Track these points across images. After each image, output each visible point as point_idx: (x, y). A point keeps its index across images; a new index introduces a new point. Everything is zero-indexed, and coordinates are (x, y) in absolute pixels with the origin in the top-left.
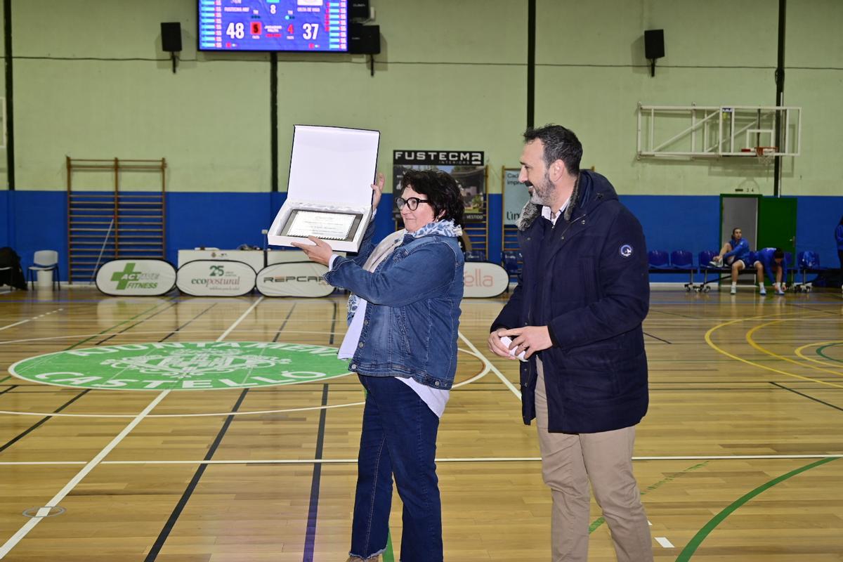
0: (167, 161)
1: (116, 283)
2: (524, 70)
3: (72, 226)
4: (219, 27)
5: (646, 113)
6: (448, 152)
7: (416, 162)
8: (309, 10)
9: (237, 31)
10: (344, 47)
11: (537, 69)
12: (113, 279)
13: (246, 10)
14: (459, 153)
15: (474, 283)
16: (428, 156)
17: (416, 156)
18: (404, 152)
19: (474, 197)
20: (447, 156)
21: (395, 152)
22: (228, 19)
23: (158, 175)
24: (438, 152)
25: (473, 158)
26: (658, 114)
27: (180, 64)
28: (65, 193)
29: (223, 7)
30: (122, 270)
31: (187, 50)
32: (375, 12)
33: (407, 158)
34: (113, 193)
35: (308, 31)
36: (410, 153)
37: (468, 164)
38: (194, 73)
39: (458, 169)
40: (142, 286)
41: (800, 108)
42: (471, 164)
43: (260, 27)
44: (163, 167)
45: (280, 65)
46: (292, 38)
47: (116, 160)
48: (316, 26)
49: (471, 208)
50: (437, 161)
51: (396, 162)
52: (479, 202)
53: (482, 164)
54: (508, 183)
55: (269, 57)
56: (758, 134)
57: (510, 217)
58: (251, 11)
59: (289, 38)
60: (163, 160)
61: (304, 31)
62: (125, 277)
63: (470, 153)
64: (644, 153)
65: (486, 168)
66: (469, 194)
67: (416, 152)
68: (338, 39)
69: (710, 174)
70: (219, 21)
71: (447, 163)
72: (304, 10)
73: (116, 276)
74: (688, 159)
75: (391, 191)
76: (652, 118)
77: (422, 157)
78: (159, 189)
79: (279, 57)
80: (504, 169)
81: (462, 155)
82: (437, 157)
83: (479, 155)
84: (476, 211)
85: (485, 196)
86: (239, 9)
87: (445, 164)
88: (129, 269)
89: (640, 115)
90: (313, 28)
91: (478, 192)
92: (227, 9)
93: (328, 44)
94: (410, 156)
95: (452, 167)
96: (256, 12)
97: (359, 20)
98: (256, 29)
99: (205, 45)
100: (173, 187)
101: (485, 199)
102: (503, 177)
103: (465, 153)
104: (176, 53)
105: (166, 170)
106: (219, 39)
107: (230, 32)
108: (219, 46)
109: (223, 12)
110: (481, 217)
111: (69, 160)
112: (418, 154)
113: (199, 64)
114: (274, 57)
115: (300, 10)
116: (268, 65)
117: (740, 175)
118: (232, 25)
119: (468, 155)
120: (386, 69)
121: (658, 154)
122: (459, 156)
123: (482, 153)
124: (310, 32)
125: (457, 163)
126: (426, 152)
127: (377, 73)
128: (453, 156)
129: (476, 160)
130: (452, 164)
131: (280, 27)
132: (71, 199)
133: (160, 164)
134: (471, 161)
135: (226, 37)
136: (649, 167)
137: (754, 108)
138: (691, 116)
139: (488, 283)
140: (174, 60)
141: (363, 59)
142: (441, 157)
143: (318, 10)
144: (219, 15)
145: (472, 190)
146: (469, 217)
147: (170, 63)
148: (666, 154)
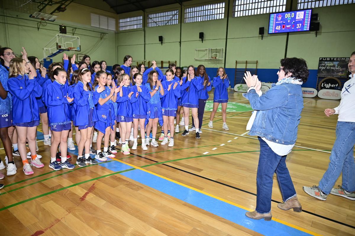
0: (258, 61)
1: (238, 89)
3: (236, 76)
4: (274, 27)
6: (337, 58)
7: (326, 61)
8: (299, 20)
9: (278, 28)
10: (308, 29)
12: (237, 88)
13: (282, 22)
14: (341, 58)
15: (332, 95)
17: (326, 59)
18: (323, 58)
19: (344, 71)
20: (337, 59)
21: (320, 58)
22: (277, 25)
24: (334, 58)
25: (346, 60)
27: (264, 37)
28: (235, 69)
29: (275, 22)
30: (239, 86)
31: (266, 34)
32: (319, 19)
33: (323, 60)
34: (245, 69)
35: (298, 26)
36: (325, 58)
38: (267, 39)
39: (340, 63)
40: (243, 90)
42: (345, 61)
43: (285, 26)
44: (257, 62)
45: (290, 36)
46: (293, 28)
47: (247, 61)
48: (301, 24)
49: (343, 74)
50: (333, 61)
51: (320, 61)
55: (287, 34)
58: (283, 22)
60: (257, 61)
61: (297, 26)
62: (240, 88)
63: (345, 58)
66: (343, 70)
67: (327, 58)
68: (307, 27)
70: (274, 26)
71: (337, 61)
72: (298, 20)
73: (238, 87)
75: (317, 69)
78: (256, 68)
79: (290, 34)
81: (342, 58)
82: (333, 59)
83: (348, 58)
84: (345, 75)
86: (280, 22)
87: (336, 61)
88: (241, 86)
90: (300, 25)
91: (346, 69)
92: (276, 22)
93: (303, 29)
95: (338, 62)
96: (284, 22)
97: (314, 21)
98: (284, 27)
99: (270, 32)
100: (259, 67)
103: (343, 58)
104: (263, 35)
105: (258, 64)
106: (274, 30)
107: (277, 28)
108: (274, 32)
109: (275, 23)
110: (346, 77)
111: (236, 61)
112: (327, 59)
113: (268, 37)
114: (288, 34)
115: (296, 20)
116: (286, 36)
118: (277, 26)
119: (344, 58)
120: (321, 35)
122: (341, 59)
124: (299, 26)
125: (340, 61)
126: (330, 58)
127: (318, 36)
130: (338, 61)
131: (290, 26)
132: (236, 70)
135: (275, 30)
139: (336, 96)
140: (262, 37)
141: (314, 32)
142: (335, 59)
143: (301, 20)
144: (274, 24)
145: (344, 69)
146: (342, 77)
147: (261, 37)
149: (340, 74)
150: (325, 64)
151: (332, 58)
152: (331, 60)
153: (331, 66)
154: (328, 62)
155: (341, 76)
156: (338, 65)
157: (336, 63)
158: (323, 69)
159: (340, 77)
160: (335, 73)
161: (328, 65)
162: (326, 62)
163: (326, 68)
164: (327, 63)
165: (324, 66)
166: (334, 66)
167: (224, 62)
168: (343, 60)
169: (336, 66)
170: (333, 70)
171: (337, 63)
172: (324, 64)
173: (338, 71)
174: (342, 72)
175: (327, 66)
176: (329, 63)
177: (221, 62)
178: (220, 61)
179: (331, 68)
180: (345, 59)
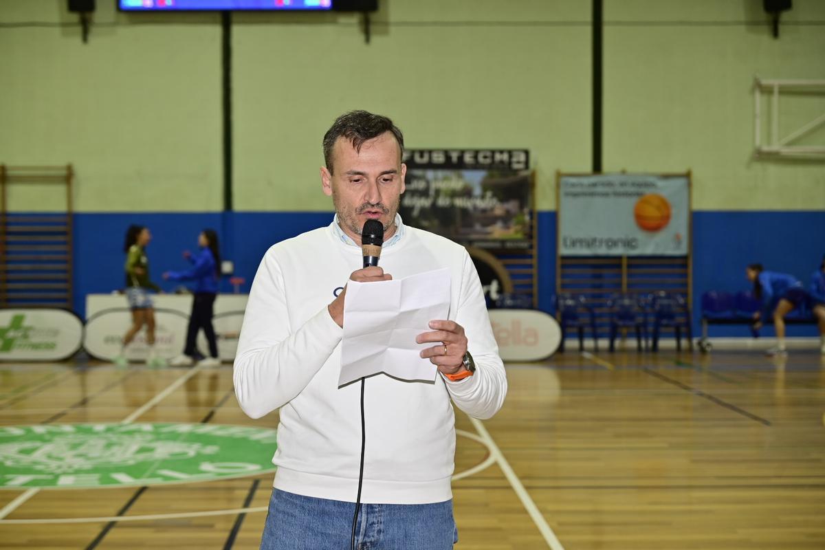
0: (75, 169)
2: (588, 31)
5: (767, 91)
7: (431, 166)
10: (327, 2)
11: (606, 29)
14: (493, 152)
15: (510, 340)
16: (448, 157)
17: (430, 157)
18: (413, 151)
19: (515, 215)
20: (476, 157)
23: (61, 189)
24: (462, 152)
25: (514, 160)
26: (785, 91)
27: (93, 30)
30: (8, 324)
31: (103, 10)
33: (417, 159)
36: (422, 153)
37: (506, 168)
38: (114, 43)
39: (491, 176)
42: (510, 168)
44: (68, 177)
45: (237, 31)
47: (3, 168)
49: (512, 231)
50: (461, 165)
52: (523, 223)
53: (527, 168)
54: (567, 194)
55: (218, 17)
57: (568, 243)
60: (68, 167)
62: (10, 334)
63: (510, 153)
64: (765, 148)
65: (533, 175)
66: (508, 212)
67: (430, 152)
71: (476, 166)
76: (775, 98)
77: (439, 158)
78: (63, 209)
79: (235, 17)
80: (559, 175)
81: (497, 155)
82: (461, 158)
83: (523, 154)
84: (519, 236)
85: (531, 214)
87: (474, 169)
88: (16, 324)
89: (758, 95)
91: (522, 207)
94: (422, 156)
95: (484, 173)
99: (127, 3)
100: (87, 203)
101: (532, 218)
102: (558, 186)
103: (501, 152)
104: (87, 15)
105: (74, 182)
108: (149, 3)
110: (525, 245)
112: (434, 155)
113: (120, 30)
114: (226, 18)
116: (217, 30)
119: (506, 155)
120: (385, 33)
121: (786, 151)
122: (493, 157)
123: (527, 153)
125: (490, 167)
126: (445, 151)
127: (375, 39)
128: (485, 157)
129: (519, 162)
130: (483, 169)
133: (64, 172)
134: (510, 163)
136: (773, 170)
139: (531, 340)
140: (85, 26)
141: (350, 24)
142: (468, 158)
145: (512, 205)
146: (509, 245)
147: (79, 29)
148: (796, 151)
149: (497, 231)
150: (428, 182)
151: (454, 154)
152: (453, 163)
153: (454, 194)
154: (440, 174)
155: (503, 242)
156: (485, 187)
157: (474, 179)
158: (423, 211)
159: (497, 245)
160: (478, 227)
161: (443, 185)
162: (430, 174)
163: (434, 205)
164: (436, 179)
165: (424, 193)
166: (467, 193)
168: (502, 162)
169: (477, 191)
170: (464, 211)
171: (480, 179)
172: (420, 185)
173: (488, 219)
174: (506, 219)
175: (438, 192)
176: (445, 179)
179: (459, 202)
180: (511, 156)
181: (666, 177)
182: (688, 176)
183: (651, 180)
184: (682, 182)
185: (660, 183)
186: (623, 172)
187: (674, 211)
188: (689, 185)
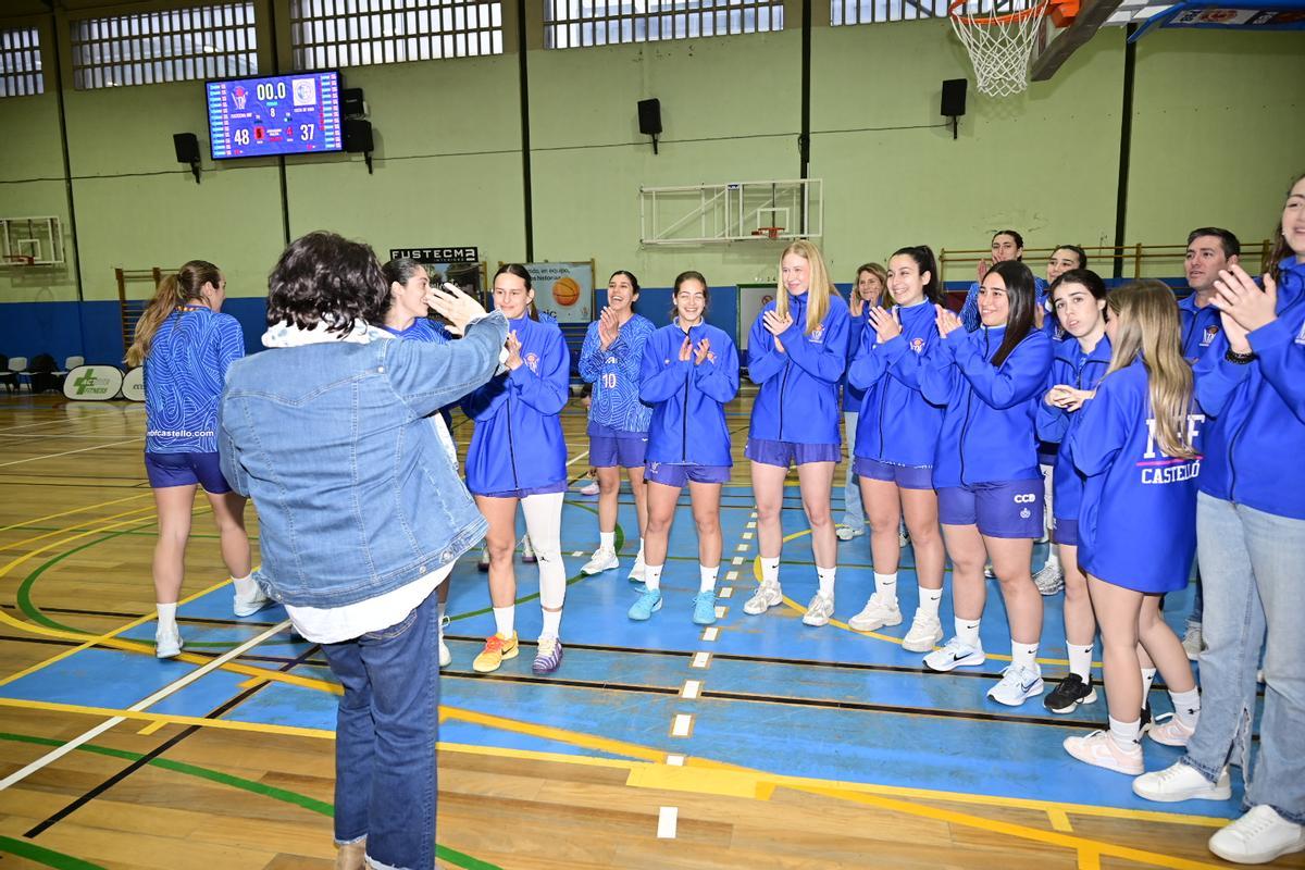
1: (77, 388)
2: (520, 155)
4: (227, 135)
5: (648, 196)
6: (442, 250)
8: (305, 110)
9: (243, 137)
10: (339, 146)
11: (532, 154)
12: (76, 384)
13: (249, 115)
14: (453, 249)
16: (423, 255)
17: (411, 254)
18: (400, 251)
20: (441, 254)
21: (391, 251)
22: (237, 125)
24: (433, 250)
25: (467, 255)
26: (660, 196)
27: (203, 174)
28: (119, 302)
29: (230, 113)
30: (82, 376)
31: (206, 163)
32: (369, 108)
33: (403, 257)
35: (305, 132)
36: (406, 251)
37: (462, 261)
38: (218, 182)
39: (452, 267)
40: (96, 391)
41: (821, 180)
42: (465, 261)
43: (262, 131)
45: (288, 169)
46: (291, 140)
47: (156, 270)
48: (312, 126)
50: (432, 259)
51: (394, 261)
53: (477, 261)
55: (277, 160)
56: (774, 213)
58: (254, 116)
59: (289, 140)
61: (302, 133)
62: (85, 382)
63: (464, 249)
64: (648, 241)
65: (482, 265)
67: (411, 251)
68: (333, 141)
69: (725, 262)
70: (227, 129)
71: (442, 261)
72: (301, 110)
74: (699, 245)
76: (654, 202)
79: (285, 160)
81: (456, 252)
82: (431, 254)
83: (473, 251)
85: (483, 294)
86: (243, 115)
88: (88, 376)
89: (642, 199)
90: (309, 128)
92: (233, 116)
93: (324, 143)
94: (406, 254)
95: (448, 265)
96: (258, 117)
97: (356, 117)
98: (259, 136)
99: (217, 154)
101: (482, 298)
103: (458, 249)
104: (196, 165)
106: (229, 147)
107: (238, 139)
108: (229, 153)
109: (230, 120)
111: (119, 273)
112: (414, 253)
113: (218, 172)
114: (281, 161)
115: (296, 110)
116: (277, 169)
117: (759, 263)
118: (238, 132)
119: (461, 251)
120: (384, 166)
121: (662, 242)
122: (453, 253)
123: (475, 249)
124: (308, 132)
125: (451, 261)
126: (421, 250)
127: (375, 170)
128: (447, 254)
129: (470, 257)
130: (447, 262)
131: (280, 130)
132: (125, 308)
134: (465, 257)
135: (234, 145)
136: (656, 256)
137: (767, 182)
138: (699, 197)
140: (196, 172)
142: (436, 254)
143: (312, 109)
144: (227, 123)
147: (193, 175)
148: (671, 241)
151: (427, 252)
152: (427, 258)
157: (441, 269)
167: (72, 277)
168: (459, 256)
171: (445, 270)
177: (64, 277)
178: (58, 274)
180: (465, 253)
181: (575, 264)
182: (592, 263)
183: (566, 267)
184: (588, 267)
185: (572, 270)
186: (546, 261)
187: (581, 291)
188: (593, 270)
